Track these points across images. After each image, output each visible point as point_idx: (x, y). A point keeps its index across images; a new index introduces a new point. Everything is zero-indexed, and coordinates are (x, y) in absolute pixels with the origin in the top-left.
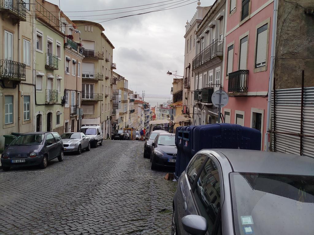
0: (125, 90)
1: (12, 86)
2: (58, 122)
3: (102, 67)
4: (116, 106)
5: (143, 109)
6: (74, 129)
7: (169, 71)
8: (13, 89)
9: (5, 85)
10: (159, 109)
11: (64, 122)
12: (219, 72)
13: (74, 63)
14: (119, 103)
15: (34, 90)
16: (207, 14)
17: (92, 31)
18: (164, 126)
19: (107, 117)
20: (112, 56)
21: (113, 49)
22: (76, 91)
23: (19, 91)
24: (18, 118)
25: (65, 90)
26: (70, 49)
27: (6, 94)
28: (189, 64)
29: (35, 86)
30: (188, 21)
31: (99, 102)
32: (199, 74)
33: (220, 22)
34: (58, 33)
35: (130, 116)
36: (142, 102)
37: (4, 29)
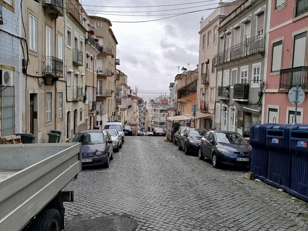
0: (125, 85)
1: (51, 83)
2: (81, 119)
3: (109, 62)
4: (119, 102)
5: (138, 104)
6: (91, 126)
7: (183, 67)
8: (51, 86)
9: (47, 83)
10: (151, 104)
11: (85, 119)
12: (258, 68)
13: (92, 59)
14: (122, 99)
15: (65, 87)
16: (236, 10)
17: (101, 26)
18: (186, 123)
19: (113, 112)
20: (116, 52)
21: (117, 45)
22: (93, 87)
23: (56, 88)
24: (55, 115)
25: (86, 86)
26: (90, 45)
27: (47, 91)
28: (208, 59)
29: (66, 82)
30: (202, 17)
31: (107, 98)
32: (223, 70)
33: (258, 18)
34: (82, 29)
35: (128, 111)
36: (136, 98)
37: (46, 24)
